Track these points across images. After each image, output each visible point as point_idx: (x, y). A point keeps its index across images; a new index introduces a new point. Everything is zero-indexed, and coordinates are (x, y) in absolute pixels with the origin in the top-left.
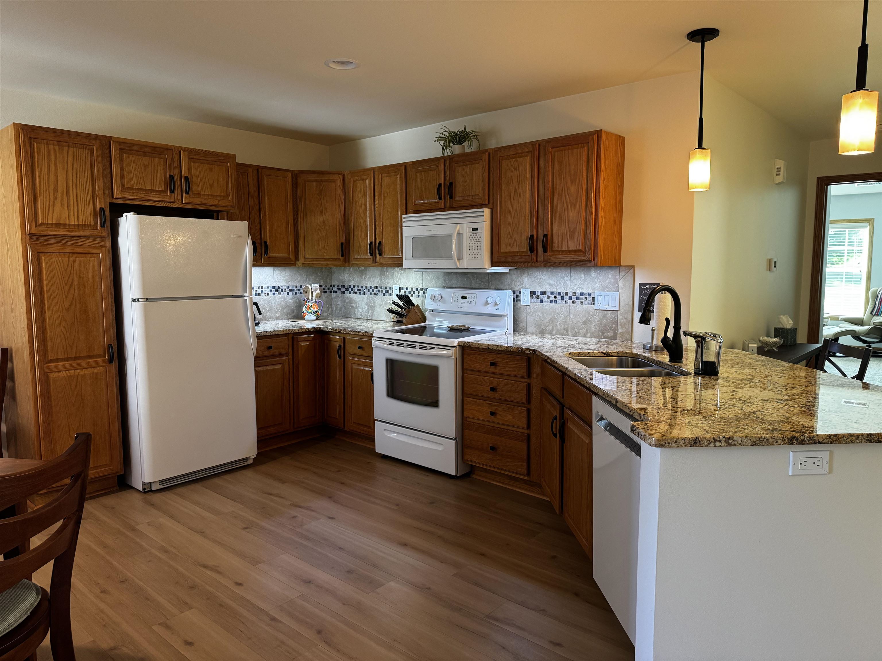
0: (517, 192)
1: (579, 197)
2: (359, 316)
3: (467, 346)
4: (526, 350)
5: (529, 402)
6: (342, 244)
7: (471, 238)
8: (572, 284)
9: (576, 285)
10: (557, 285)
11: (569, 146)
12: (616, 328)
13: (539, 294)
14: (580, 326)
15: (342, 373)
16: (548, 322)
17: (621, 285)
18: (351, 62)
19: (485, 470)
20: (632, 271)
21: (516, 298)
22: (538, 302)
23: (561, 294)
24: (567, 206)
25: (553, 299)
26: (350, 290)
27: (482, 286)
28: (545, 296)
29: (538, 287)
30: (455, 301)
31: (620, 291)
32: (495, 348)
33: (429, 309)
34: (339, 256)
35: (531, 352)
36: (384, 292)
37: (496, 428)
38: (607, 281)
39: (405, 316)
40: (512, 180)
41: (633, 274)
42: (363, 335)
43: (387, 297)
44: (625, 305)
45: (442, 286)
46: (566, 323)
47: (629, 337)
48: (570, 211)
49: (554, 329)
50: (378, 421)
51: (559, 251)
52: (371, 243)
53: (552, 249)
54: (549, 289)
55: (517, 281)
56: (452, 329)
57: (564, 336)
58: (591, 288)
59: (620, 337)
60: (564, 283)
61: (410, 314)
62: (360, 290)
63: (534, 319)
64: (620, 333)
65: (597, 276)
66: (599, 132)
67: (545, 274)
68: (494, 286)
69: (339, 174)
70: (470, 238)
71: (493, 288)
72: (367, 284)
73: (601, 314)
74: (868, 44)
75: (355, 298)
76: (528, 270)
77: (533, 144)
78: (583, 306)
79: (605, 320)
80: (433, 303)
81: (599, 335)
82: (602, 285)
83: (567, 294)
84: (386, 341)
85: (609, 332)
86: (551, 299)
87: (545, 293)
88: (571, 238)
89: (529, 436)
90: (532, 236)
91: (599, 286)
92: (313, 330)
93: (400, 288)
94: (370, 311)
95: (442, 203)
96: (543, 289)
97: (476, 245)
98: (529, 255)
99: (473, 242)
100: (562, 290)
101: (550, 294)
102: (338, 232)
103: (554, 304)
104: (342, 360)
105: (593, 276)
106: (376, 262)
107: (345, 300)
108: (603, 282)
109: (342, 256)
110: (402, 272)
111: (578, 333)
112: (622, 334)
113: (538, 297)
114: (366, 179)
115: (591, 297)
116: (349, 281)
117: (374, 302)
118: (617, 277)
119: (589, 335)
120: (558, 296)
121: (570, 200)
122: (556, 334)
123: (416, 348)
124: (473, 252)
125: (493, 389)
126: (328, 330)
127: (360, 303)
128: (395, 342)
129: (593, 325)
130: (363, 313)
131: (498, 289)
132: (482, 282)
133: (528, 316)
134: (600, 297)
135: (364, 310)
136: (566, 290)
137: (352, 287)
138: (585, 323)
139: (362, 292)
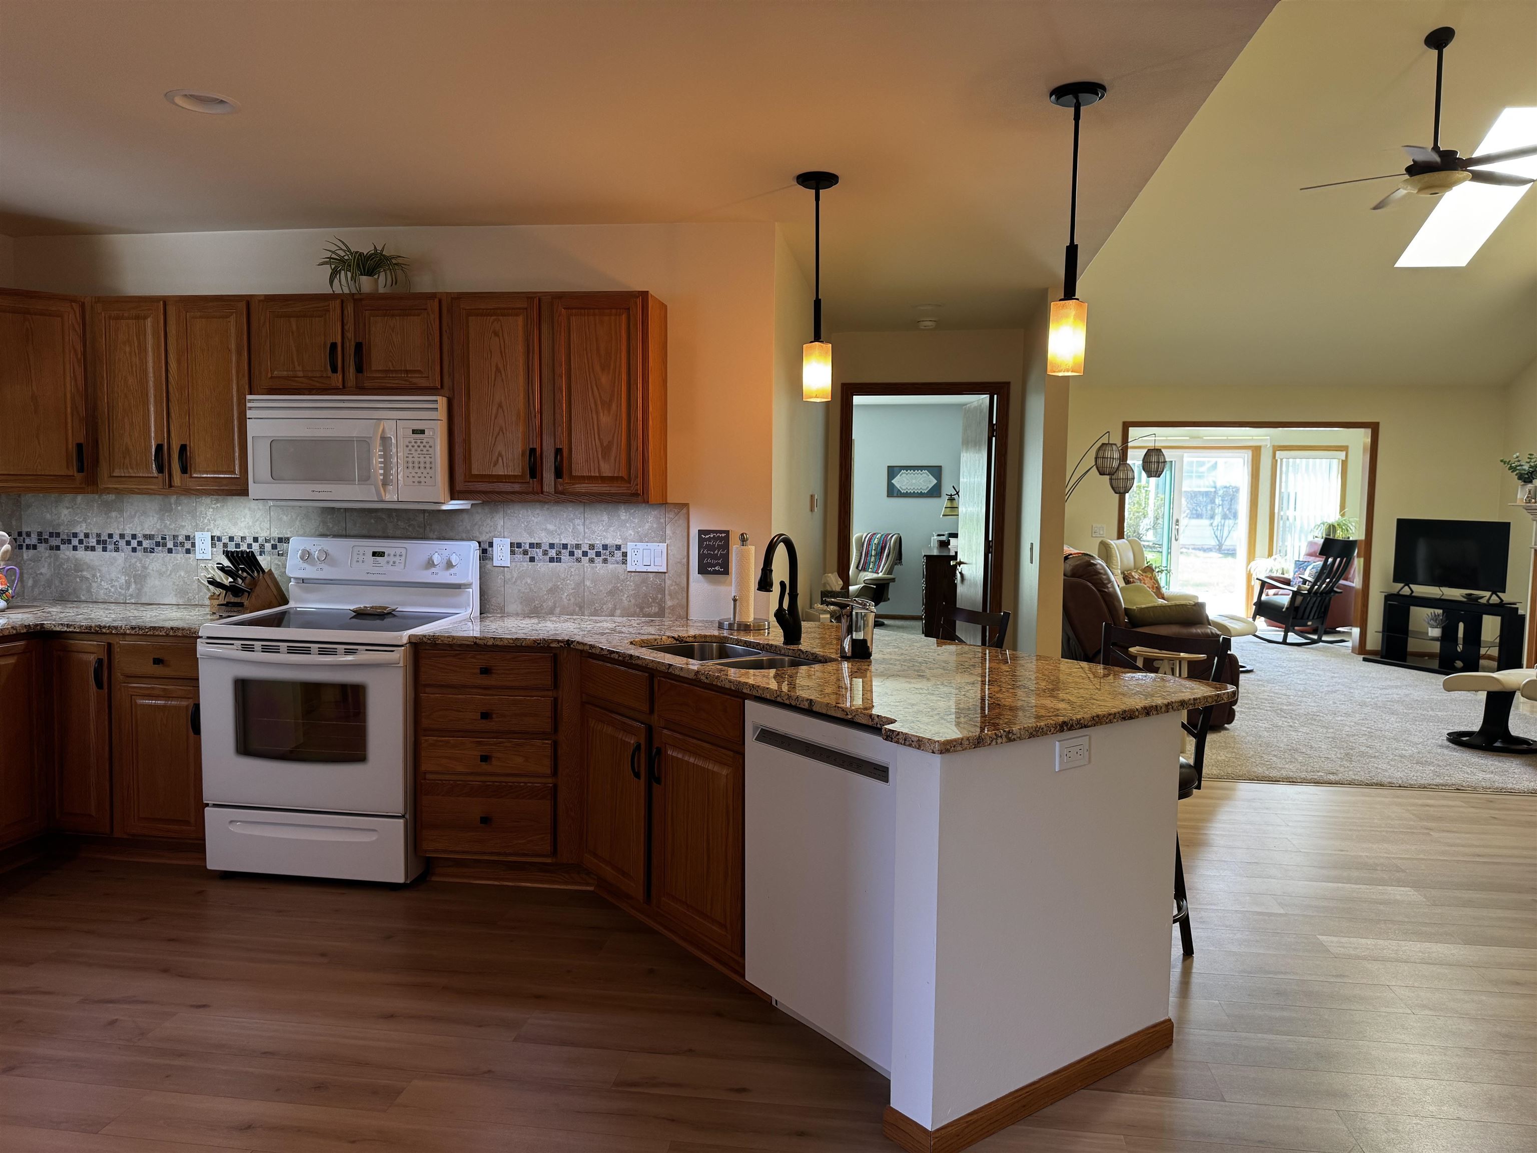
0: (501, 374)
1: (616, 393)
2: (102, 595)
3: (429, 641)
4: (552, 642)
5: (556, 729)
6: (79, 446)
7: (410, 447)
8: (587, 530)
9: (594, 532)
10: (561, 533)
11: (595, 309)
12: (663, 600)
13: (528, 548)
14: (603, 599)
15: (107, 718)
16: (545, 594)
17: (668, 532)
18: (222, 102)
19: (459, 863)
20: (684, 511)
21: (485, 553)
22: (527, 562)
23: (569, 547)
24: (596, 405)
25: (554, 555)
26: (75, 542)
27: (409, 533)
28: (540, 552)
29: (525, 534)
30: (358, 561)
31: (668, 541)
32: (490, 643)
33: (294, 578)
34: (73, 471)
35: (562, 644)
36: (170, 545)
37: (490, 783)
38: (647, 526)
39: (246, 594)
40: (491, 352)
41: (686, 516)
42: (167, 635)
43: (179, 556)
44: (676, 564)
45: (317, 533)
46: (579, 595)
47: (683, 613)
48: (602, 414)
49: (557, 605)
50: (211, 807)
51: (583, 478)
52: (159, 448)
53: (571, 472)
54: (545, 539)
55: (483, 525)
56: (360, 614)
57: (575, 617)
58: (619, 537)
59: (669, 613)
60: (573, 528)
61: (258, 590)
62: (105, 542)
63: (519, 590)
64: (669, 607)
65: (629, 518)
66: (644, 295)
67: (538, 514)
68: (436, 533)
69: (71, 300)
70: (407, 446)
71: (435, 537)
72: (124, 529)
73: (637, 578)
74: (1077, 245)
75: (91, 560)
76: (505, 507)
77: (530, 297)
78: (607, 566)
79: (644, 588)
80: (305, 565)
81: (635, 612)
82: (638, 533)
83: (578, 546)
84: (233, 644)
85: (652, 606)
86: (550, 555)
87: (538, 545)
88: (604, 457)
89: (555, 786)
90: (533, 451)
91: (633, 534)
92: (25, 631)
93: (213, 538)
94: (133, 586)
95: (337, 380)
96: (535, 539)
97: (422, 460)
98: (529, 482)
99: (416, 454)
100: (569, 540)
101: (548, 546)
102: (69, 420)
103: (555, 563)
104: (106, 691)
105: (623, 518)
106: (170, 486)
107: (61, 564)
108: (640, 527)
109: (78, 472)
110: (219, 505)
111: (600, 610)
112: (673, 608)
113: (525, 553)
114: (145, 318)
115: (621, 551)
116: (73, 523)
117: (145, 568)
118: (662, 520)
119: (618, 612)
120: (563, 551)
121: (600, 397)
122: (561, 614)
123: (310, 654)
124: (417, 473)
125: (485, 716)
126: (65, 629)
127: (104, 569)
128: (258, 644)
129: (626, 596)
130: (113, 590)
131: (444, 539)
132: (409, 526)
133: (507, 586)
134: (636, 551)
135: (116, 584)
136: (578, 541)
137: (82, 536)
138: (611, 593)
139: (110, 547)
